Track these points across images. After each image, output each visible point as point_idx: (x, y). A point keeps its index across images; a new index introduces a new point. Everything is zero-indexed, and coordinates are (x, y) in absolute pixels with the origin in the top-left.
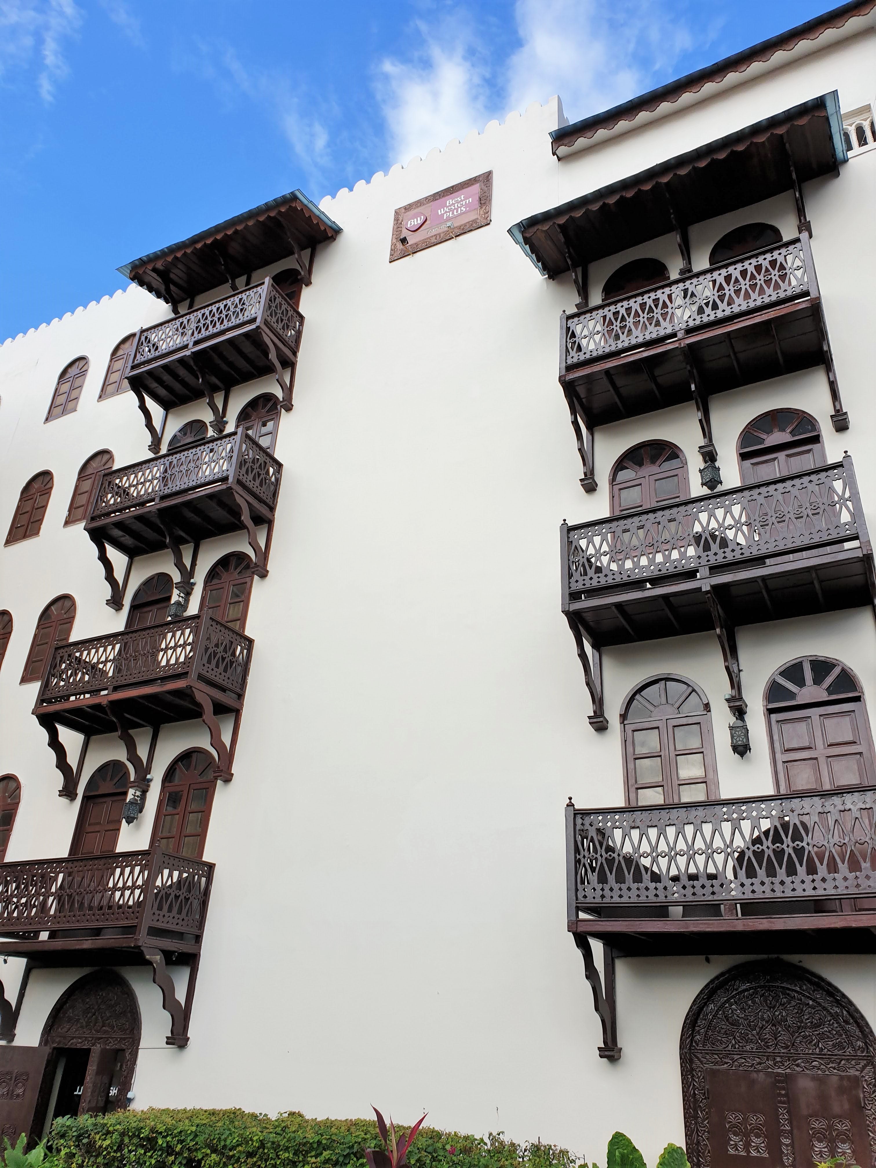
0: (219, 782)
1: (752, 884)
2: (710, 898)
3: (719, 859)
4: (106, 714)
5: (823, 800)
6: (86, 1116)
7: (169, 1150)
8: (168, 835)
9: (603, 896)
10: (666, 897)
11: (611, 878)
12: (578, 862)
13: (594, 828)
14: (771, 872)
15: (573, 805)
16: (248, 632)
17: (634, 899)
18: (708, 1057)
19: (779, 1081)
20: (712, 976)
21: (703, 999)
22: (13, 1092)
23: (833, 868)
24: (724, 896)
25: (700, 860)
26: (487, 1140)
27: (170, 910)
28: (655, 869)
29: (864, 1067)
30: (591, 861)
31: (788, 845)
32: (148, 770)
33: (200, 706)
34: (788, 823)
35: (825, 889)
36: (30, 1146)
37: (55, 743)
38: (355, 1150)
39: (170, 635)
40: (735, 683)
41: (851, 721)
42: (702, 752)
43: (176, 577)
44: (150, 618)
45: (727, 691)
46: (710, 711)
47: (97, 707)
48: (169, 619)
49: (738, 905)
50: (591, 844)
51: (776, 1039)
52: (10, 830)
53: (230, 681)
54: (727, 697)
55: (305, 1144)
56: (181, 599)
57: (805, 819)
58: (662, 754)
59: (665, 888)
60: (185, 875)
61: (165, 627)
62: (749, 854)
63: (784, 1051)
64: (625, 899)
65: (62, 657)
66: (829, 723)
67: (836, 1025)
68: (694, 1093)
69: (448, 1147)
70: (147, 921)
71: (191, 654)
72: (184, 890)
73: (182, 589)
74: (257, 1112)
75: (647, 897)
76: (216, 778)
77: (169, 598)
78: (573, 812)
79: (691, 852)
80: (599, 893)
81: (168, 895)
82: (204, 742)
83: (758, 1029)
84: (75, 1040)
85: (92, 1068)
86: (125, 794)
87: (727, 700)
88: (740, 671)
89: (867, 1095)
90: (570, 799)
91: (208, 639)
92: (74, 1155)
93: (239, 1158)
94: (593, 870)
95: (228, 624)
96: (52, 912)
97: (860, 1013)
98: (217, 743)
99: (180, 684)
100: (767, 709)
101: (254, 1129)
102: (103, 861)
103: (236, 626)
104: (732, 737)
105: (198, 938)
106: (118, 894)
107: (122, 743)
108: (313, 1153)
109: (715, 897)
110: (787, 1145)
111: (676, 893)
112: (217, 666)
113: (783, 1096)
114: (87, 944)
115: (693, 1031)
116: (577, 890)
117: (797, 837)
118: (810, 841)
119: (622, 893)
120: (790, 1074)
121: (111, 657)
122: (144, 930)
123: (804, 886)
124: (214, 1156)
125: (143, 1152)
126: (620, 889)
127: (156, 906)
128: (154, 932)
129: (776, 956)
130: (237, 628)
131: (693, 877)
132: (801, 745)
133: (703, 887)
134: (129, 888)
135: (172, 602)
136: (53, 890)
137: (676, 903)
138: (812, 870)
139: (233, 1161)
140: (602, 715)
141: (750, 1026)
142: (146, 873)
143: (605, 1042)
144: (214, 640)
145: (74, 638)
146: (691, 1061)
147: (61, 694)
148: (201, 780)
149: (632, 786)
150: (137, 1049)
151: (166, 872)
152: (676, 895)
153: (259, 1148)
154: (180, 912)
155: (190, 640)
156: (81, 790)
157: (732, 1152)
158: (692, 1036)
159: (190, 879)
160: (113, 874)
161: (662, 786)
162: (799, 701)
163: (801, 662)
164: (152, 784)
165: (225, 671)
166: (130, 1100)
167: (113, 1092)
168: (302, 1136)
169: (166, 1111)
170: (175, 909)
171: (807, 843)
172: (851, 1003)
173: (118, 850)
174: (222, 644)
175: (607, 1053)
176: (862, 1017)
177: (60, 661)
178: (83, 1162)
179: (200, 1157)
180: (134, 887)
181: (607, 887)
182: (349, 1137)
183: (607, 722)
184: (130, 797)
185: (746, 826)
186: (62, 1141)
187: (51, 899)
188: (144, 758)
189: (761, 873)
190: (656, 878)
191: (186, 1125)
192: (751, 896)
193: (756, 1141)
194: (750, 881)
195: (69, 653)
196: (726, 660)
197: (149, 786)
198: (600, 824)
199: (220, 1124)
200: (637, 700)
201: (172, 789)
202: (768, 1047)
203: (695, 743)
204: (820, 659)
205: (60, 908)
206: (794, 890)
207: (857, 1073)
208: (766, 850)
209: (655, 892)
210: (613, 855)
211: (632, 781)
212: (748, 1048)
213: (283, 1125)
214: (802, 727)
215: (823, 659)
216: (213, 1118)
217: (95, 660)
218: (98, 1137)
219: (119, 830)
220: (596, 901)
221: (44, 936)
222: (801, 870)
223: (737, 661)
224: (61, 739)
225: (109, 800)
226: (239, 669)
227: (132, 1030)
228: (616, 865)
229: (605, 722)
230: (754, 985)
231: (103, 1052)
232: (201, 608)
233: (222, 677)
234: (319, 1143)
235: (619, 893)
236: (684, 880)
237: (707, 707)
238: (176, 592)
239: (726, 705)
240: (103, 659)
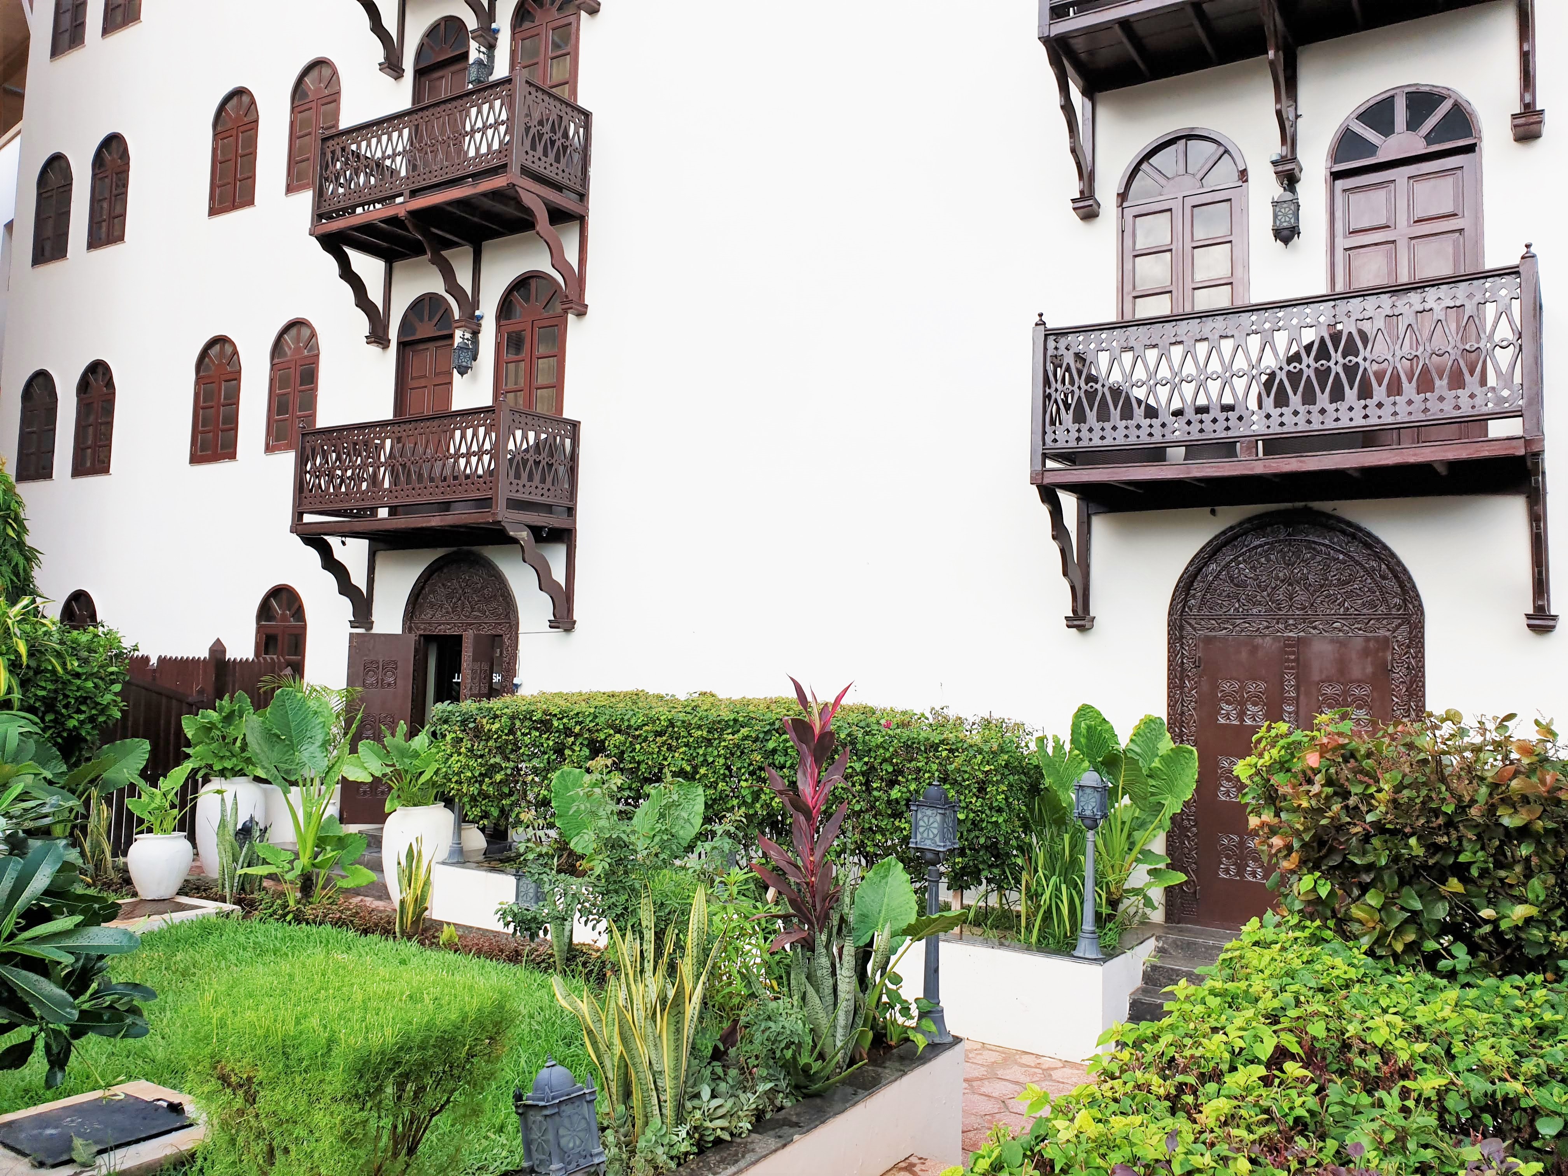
0: (571, 317)
1: (1281, 415)
2: (1223, 435)
3: (1240, 384)
4: (407, 230)
5: (1394, 298)
6: (469, 702)
7: (568, 731)
8: (514, 387)
9: (1079, 439)
10: (1163, 436)
11: (1091, 416)
12: (1047, 397)
13: (1071, 352)
14: (1309, 398)
15: (1044, 324)
16: (582, 102)
17: (1121, 440)
18: (1203, 623)
19: (1286, 646)
20: (1217, 532)
21: (1203, 558)
22: (383, 680)
23: (1395, 388)
24: (1243, 431)
25: (1214, 387)
26: (928, 715)
27: (530, 478)
28: (1152, 402)
29: (1398, 626)
30: (1066, 396)
31: (1337, 362)
32: (476, 304)
33: (528, 211)
34: (1341, 332)
35: (1380, 417)
36: (412, 733)
37: (348, 274)
38: (777, 726)
39: (474, 111)
40: (1288, 137)
41: (1455, 185)
42: (1230, 242)
43: (471, 22)
44: (445, 86)
45: (1276, 149)
46: (1247, 181)
47: (393, 221)
48: (471, 86)
49: (1260, 443)
50: (1067, 374)
51: (1291, 600)
52: (315, 389)
53: (566, 175)
54: (1274, 158)
55: (719, 722)
56: (482, 56)
57: (1366, 326)
58: (1173, 247)
59: (1163, 425)
60: (543, 436)
61: (465, 99)
62: (1281, 376)
63: (1301, 612)
64: (1108, 441)
65: (333, 152)
66: (1420, 187)
67: (1369, 581)
68: (1182, 662)
69: (883, 722)
70: (504, 492)
71: (507, 138)
72: (544, 455)
73: (481, 39)
74: (663, 693)
75: (1138, 437)
76: (566, 311)
77: (465, 56)
78: (1043, 333)
79: (1202, 377)
80: (1074, 434)
81: (525, 462)
82: (542, 263)
83: (1269, 590)
84: (442, 627)
85: (467, 654)
86: (451, 336)
87: (1274, 163)
88: (1297, 117)
89: (1396, 656)
90: (1041, 315)
91: (529, 115)
92: (462, 739)
93: (646, 737)
94: (1067, 407)
95: (554, 90)
96: (386, 485)
97: (1403, 566)
98: (559, 262)
99: (498, 182)
100: (1332, 173)
101: (661, 709)
102: (436, 423)
103: (564, 92)
104: (1275, 216)
105: (571, 511)
106: (462, 461)
107: (435, 269)
108: (730, 731)
109: (1230, 434)
110: (1290, 713)
111: (1178, 430)
112: (545, 154)
113: (1292, 661)
114: (435, 521)
115: (1187, 595)
116: (1044, 433)
117: (1351, 349)
118: (1368, 355)
119: (1104, 434)
120: (1302, 637)
121: (400, 148)
122: (501, 503)
123: (1352, 414)
124: (618, 736)
125: (537, 734)
126: (1103, 429)
127: (512, 473)
128: (515, 504)
129: (1303, 504)
130: (566, 96)
131: (1202, 410)
132: (1375, 224)
133: (1215, 421)
134: (474, 454)
135: (471, 61)
136: (383, 459)
137: (1177, 444)
138: (1365, 392)
139: (639, 740)
140: (1092, 196)
141: (1259, 587)
142: (493, 435)
143: (1074, 611)
144: (536, 116)
145: (346, 122)
146: (1182, 628)
147: (342, 205)
148: (545, 315)
149: (1129, 294)
150: (517, 634)
151: (519, 433)
152: (1177, 433)
153: (667, 727)
154: (543, 480)
155: (504, 116)
156: (393, 334)
157: (1222, 721)
158: (1185, 600)
159: (551, 440)
160: (452, 437)
161: (1170, 292)
162: (1381, 157)
163: (1393, 96)
164: (483, 322)
165: (558, 160)
166: (517, 686)
167: (496, 678)
168: (715, 715)
169: (560, 695)
170: (537, 478)
171: (1364, 359)
172: (1393, 555)
173: (455, 408)
174: (548, 120)
175: (1076, 623)
176: (1405, 571)
177: (332, 159)
178: (473, 746)
179: (603, 737)
180: (480, 453)
181: (1084, 428)
182: (769, 714)
183: (1099, 205)
184: (457, 340)
185: (1281, 339)
186: (446, 726)
187: (382, 469)
188: (467, 286)
189: (1295, 400)
190: (1151, 412)
191: (583, 707)
192: (1279, 430)
193: (1252, 709)
194: (1279, 411)
195: (342, 145)
196: (1278, 100)
197: (480, 325)
198: (1081, 347)
199: (621, 705)
200: (1144, 172)
201: (511, 328)
202: (1280, 609)
203: (1220, 231)
204: (1423, 89)
205: (395, 481)
206: (1337, 419)
207: (1388, 634)
208: (1305, 369)
209: (1149, 430)
210: (1095, 386)
211: (1128, 287)
212: (1255, 611)
213: (693, 704)
214: (1380, 195)
215: (1427, 89)
216: (613, 700)
217: (379, 155)
218: (484, 721)
219: (450, 383)
220: (1069, 445)
221: (383, 513)
222: (1351, 394)
223: (1296, 101)
224: (354, 268)
225: (431, 346)
226: (576, 157)
227: (507, 616)
228: (1098, 398)
229: (1095, 206)
230: (1270, 540)
231: (477, 638)
232: (512, 67)
233: (554, 168)
234: (735, 720)
235: (1101, 433)
236: (1190, 414)
237: (1243, 175)
238: (473, 45)
239: (1271, 169)
240: (389, 152)
